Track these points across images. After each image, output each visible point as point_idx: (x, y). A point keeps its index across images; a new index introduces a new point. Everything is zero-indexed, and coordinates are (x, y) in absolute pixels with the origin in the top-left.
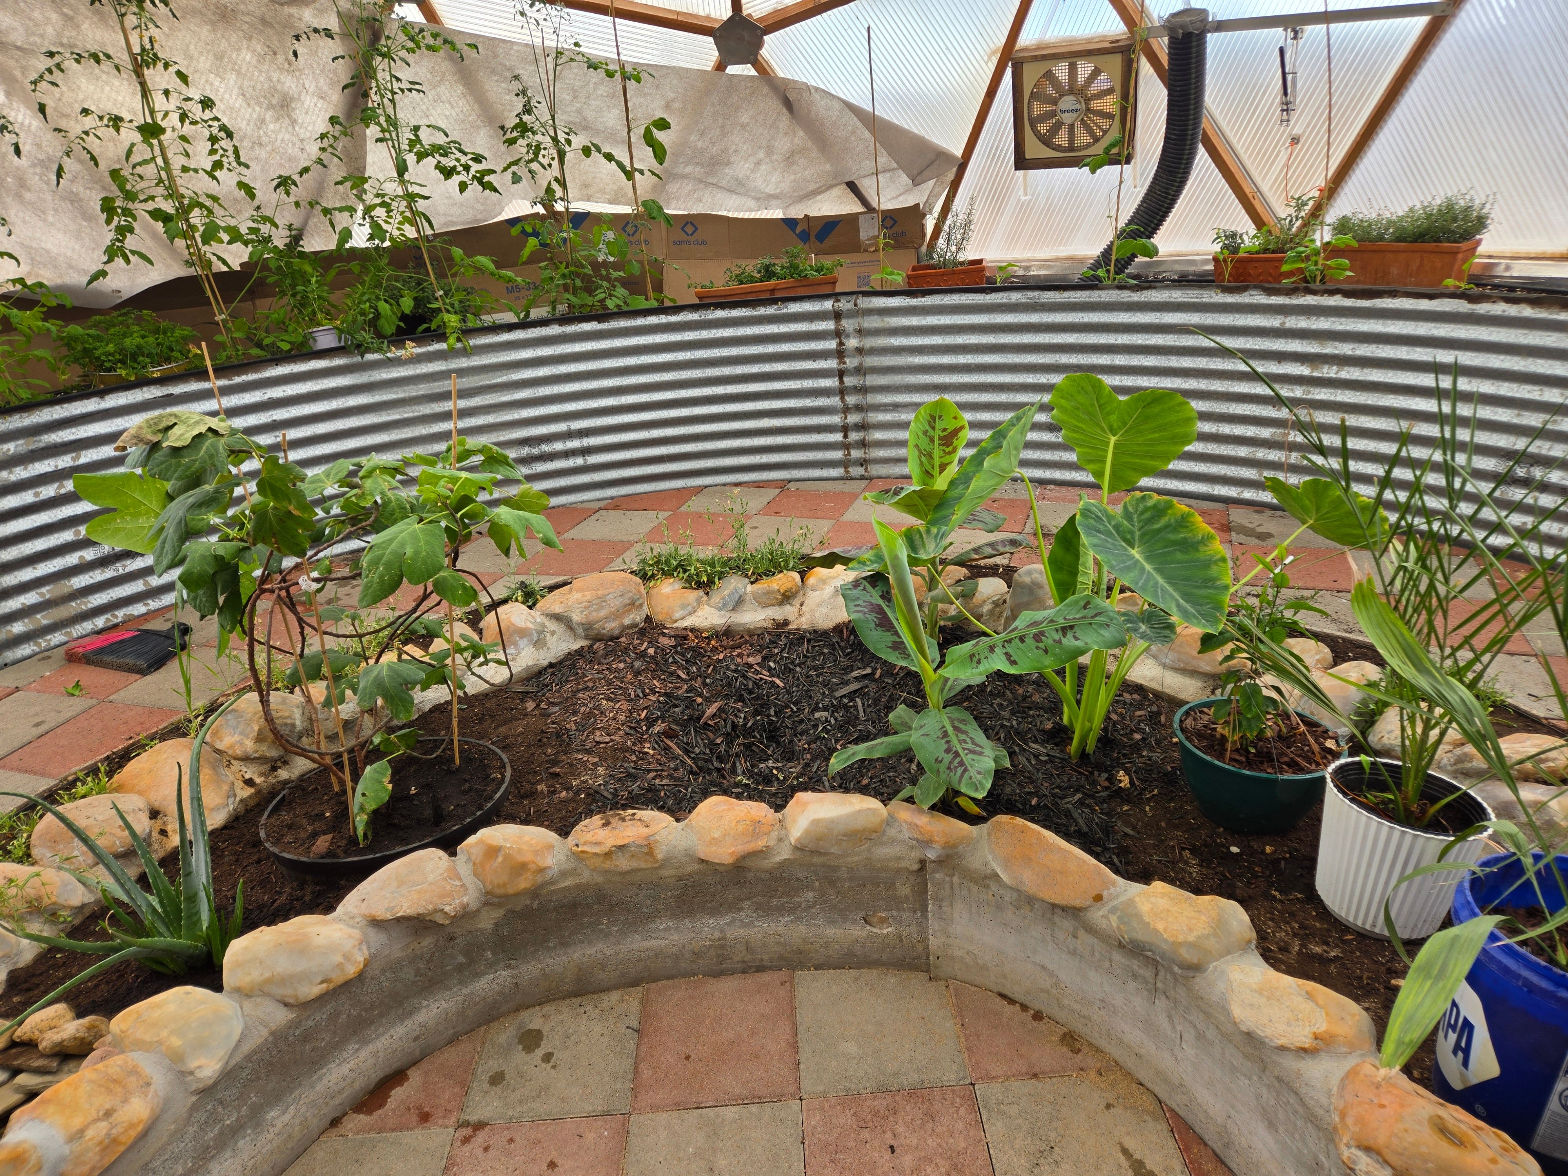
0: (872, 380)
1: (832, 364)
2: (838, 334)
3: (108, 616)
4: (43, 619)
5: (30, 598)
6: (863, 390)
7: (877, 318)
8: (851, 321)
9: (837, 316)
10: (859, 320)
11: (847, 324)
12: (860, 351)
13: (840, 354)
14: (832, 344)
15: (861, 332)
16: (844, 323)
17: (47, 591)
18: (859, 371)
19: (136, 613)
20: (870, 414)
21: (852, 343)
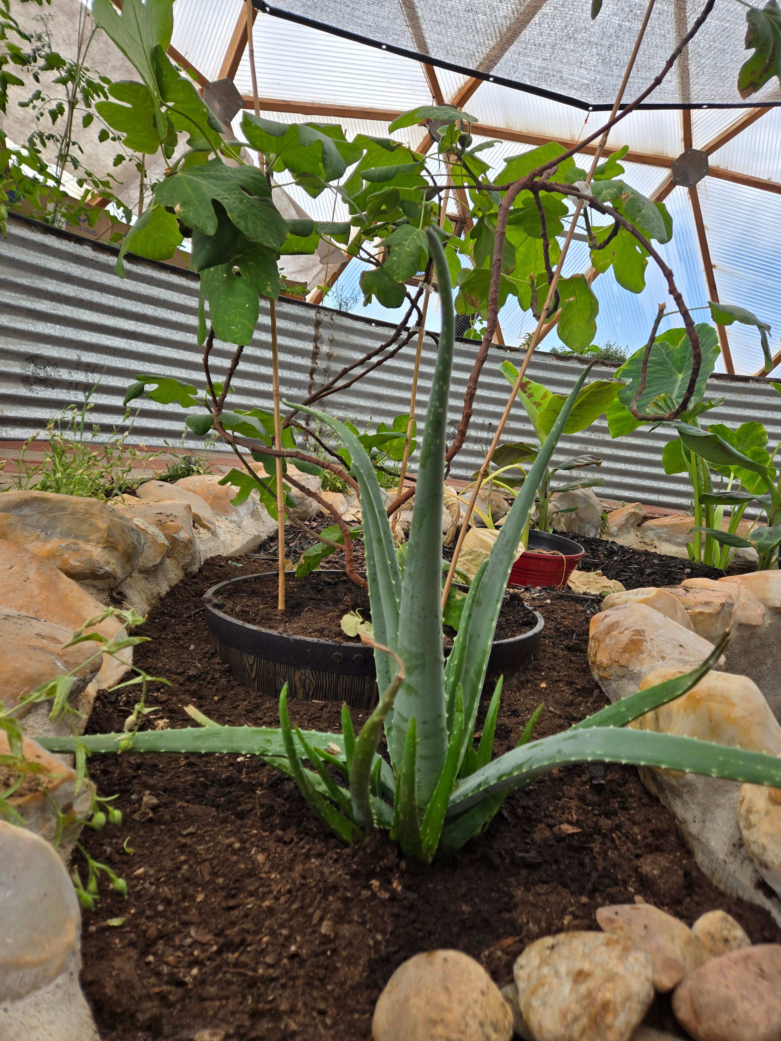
1: (307, 362)
2: (316, 339)
7: (344, 334)
8: (327, 331)
9: (318, 324)
10: (333, 332)
11: (325, 333)
12: (329, 356)
13: (315, 355)
14: (310, 346)
15: (332, 342)
16: (321, 330)
18: (326, 372)
21: (325, 349)
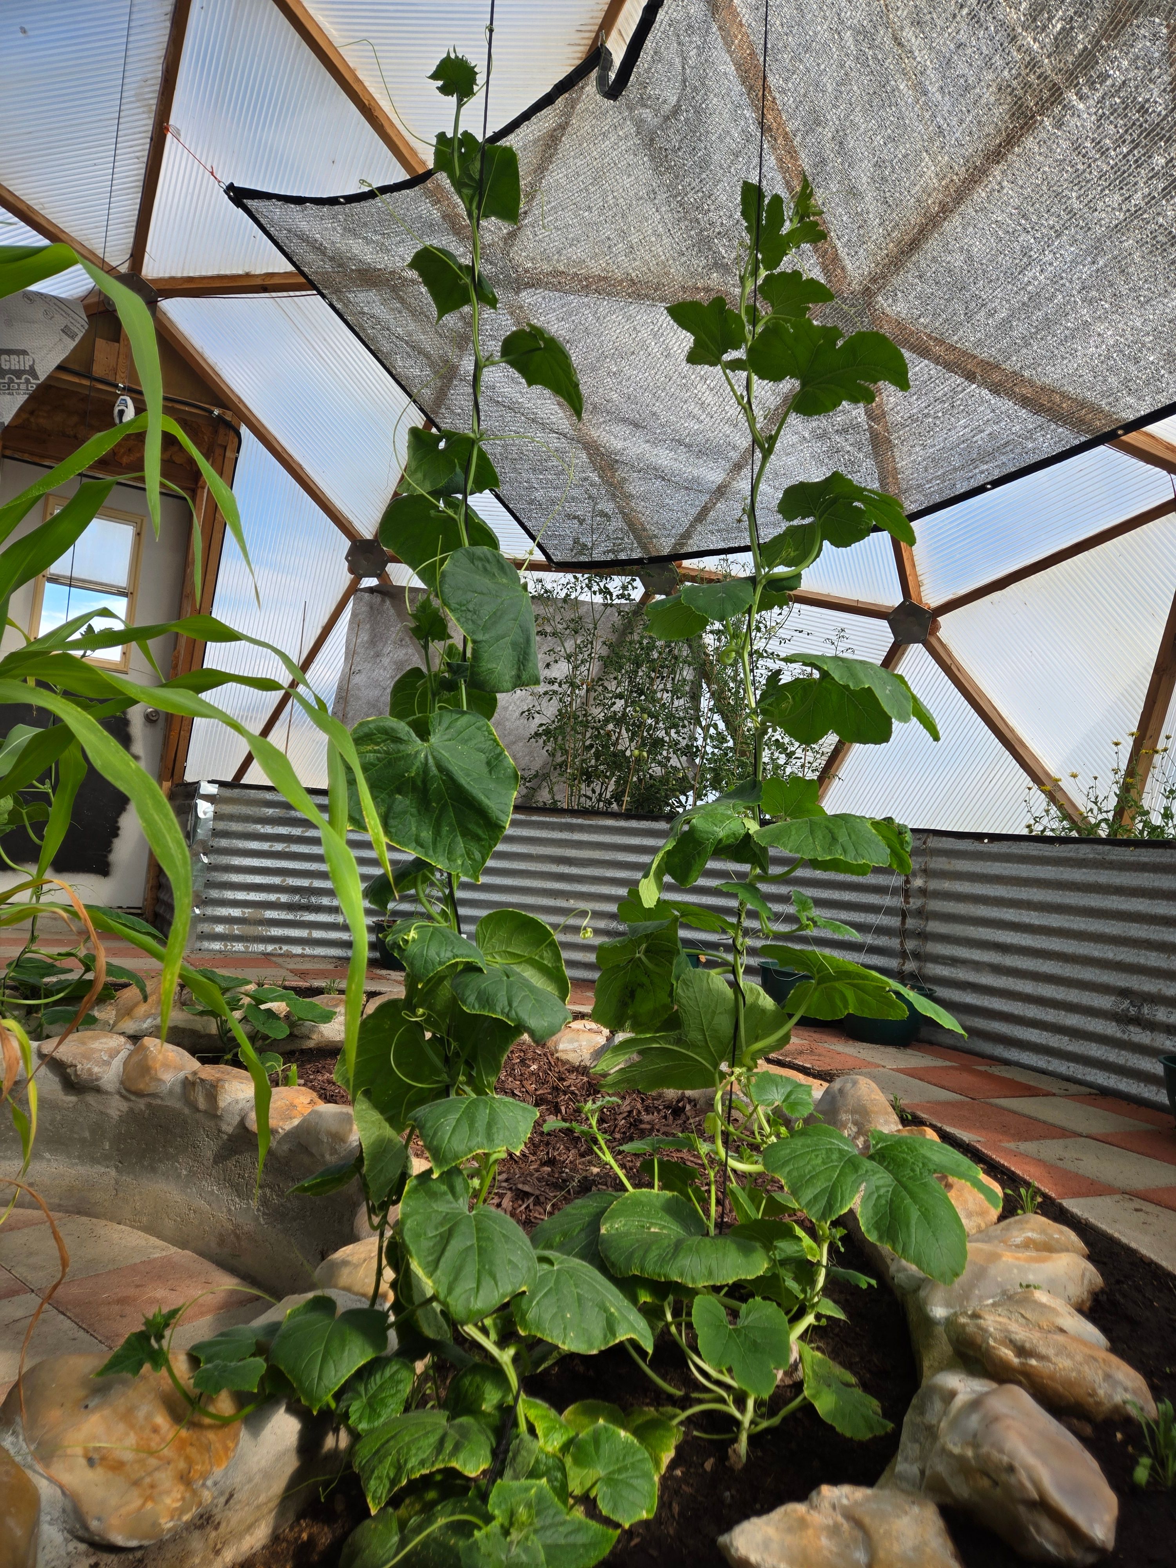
0: (934, 926)
1: (897, 902)
3: (277, 946)
4: (237, 930)
5: (236, 912)
6: (923, 936)
7: (944, 859)
10: (928, 859)
12: (923, 892)
13: (905, 892)
14: (899, 881)
15: (927, 872)
17: (248, 912)
18: (920, 913)
19: (294, 952)
20: (930, 966)
21: (917, 882)
